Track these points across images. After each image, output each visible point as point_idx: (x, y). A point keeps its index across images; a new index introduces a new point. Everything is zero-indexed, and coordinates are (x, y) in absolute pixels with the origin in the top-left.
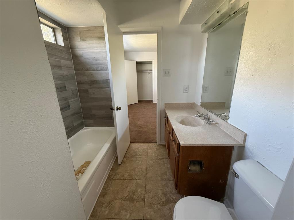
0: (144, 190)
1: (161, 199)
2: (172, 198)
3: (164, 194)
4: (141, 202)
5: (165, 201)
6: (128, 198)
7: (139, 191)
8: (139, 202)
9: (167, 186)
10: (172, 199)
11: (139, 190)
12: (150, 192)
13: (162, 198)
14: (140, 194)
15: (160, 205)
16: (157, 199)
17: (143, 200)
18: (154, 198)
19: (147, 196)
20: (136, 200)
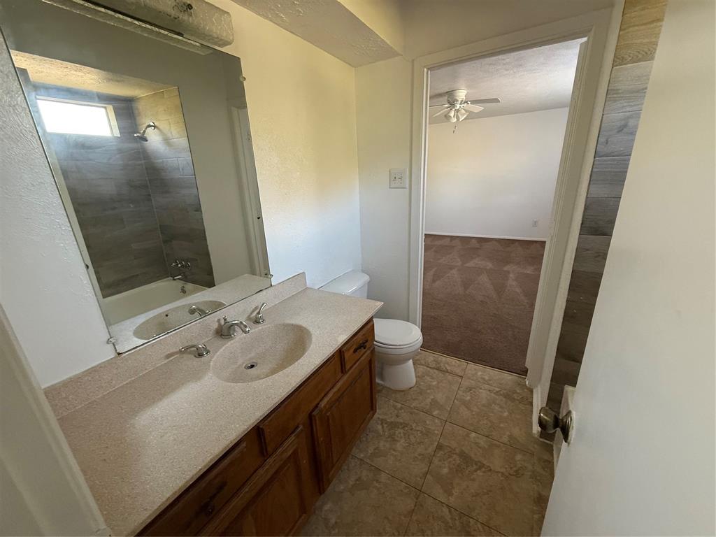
0: (432, 466)
1: (405, 434)
2: (383, 427)
3: (393, 439)
4: (447, 446)
5: (398, 428)
6: (475, 467)
7: (445, 467)
8: (450, 447)
9: (377, 451)
10: (385, 426)
11: (445, 471)
12: (420, 455)
13: (402, 435)
14: (446, 462)
15: (411, 426)
16: (411, 437)
17: (440, 447)
18: (416, 441)
19: (430, 450)
20: (456, 454)
